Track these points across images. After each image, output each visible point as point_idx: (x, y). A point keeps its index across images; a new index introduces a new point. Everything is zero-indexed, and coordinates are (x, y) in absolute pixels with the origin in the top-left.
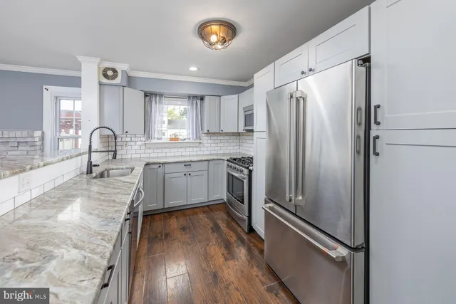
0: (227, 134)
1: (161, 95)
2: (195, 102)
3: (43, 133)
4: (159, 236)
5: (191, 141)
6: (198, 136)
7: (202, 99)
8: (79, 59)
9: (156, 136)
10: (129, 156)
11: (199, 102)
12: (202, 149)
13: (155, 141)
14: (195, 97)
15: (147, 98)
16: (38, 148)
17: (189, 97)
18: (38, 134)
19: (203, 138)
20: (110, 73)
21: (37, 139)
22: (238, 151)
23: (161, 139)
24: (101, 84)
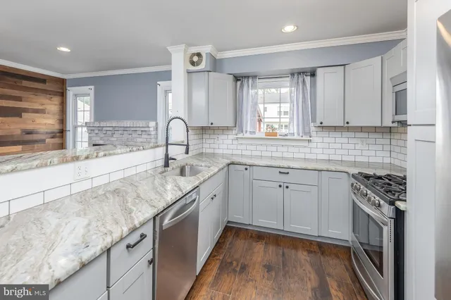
0: (361, 129)
1: (254, 77)
2: (301, 79)
3: (157, 124)
4: (235, 263)
5: (296, 137)
6: (307, 130)
7: (313, 74)
8: (169, 50)
9: (249, 130)
10: (220, 151)
11: (308, 79)
12: (314, 151)
13: (248, 135)
14: (301, 73)
15: (239, 83)
16: (153, 136)
17: (293, 74)
18: (152, 124)
19: (314, 134)
20: (195, 59)
21: (152, 129)
22: (387, 160)
23: (254, 133)
24: (189, 72)
